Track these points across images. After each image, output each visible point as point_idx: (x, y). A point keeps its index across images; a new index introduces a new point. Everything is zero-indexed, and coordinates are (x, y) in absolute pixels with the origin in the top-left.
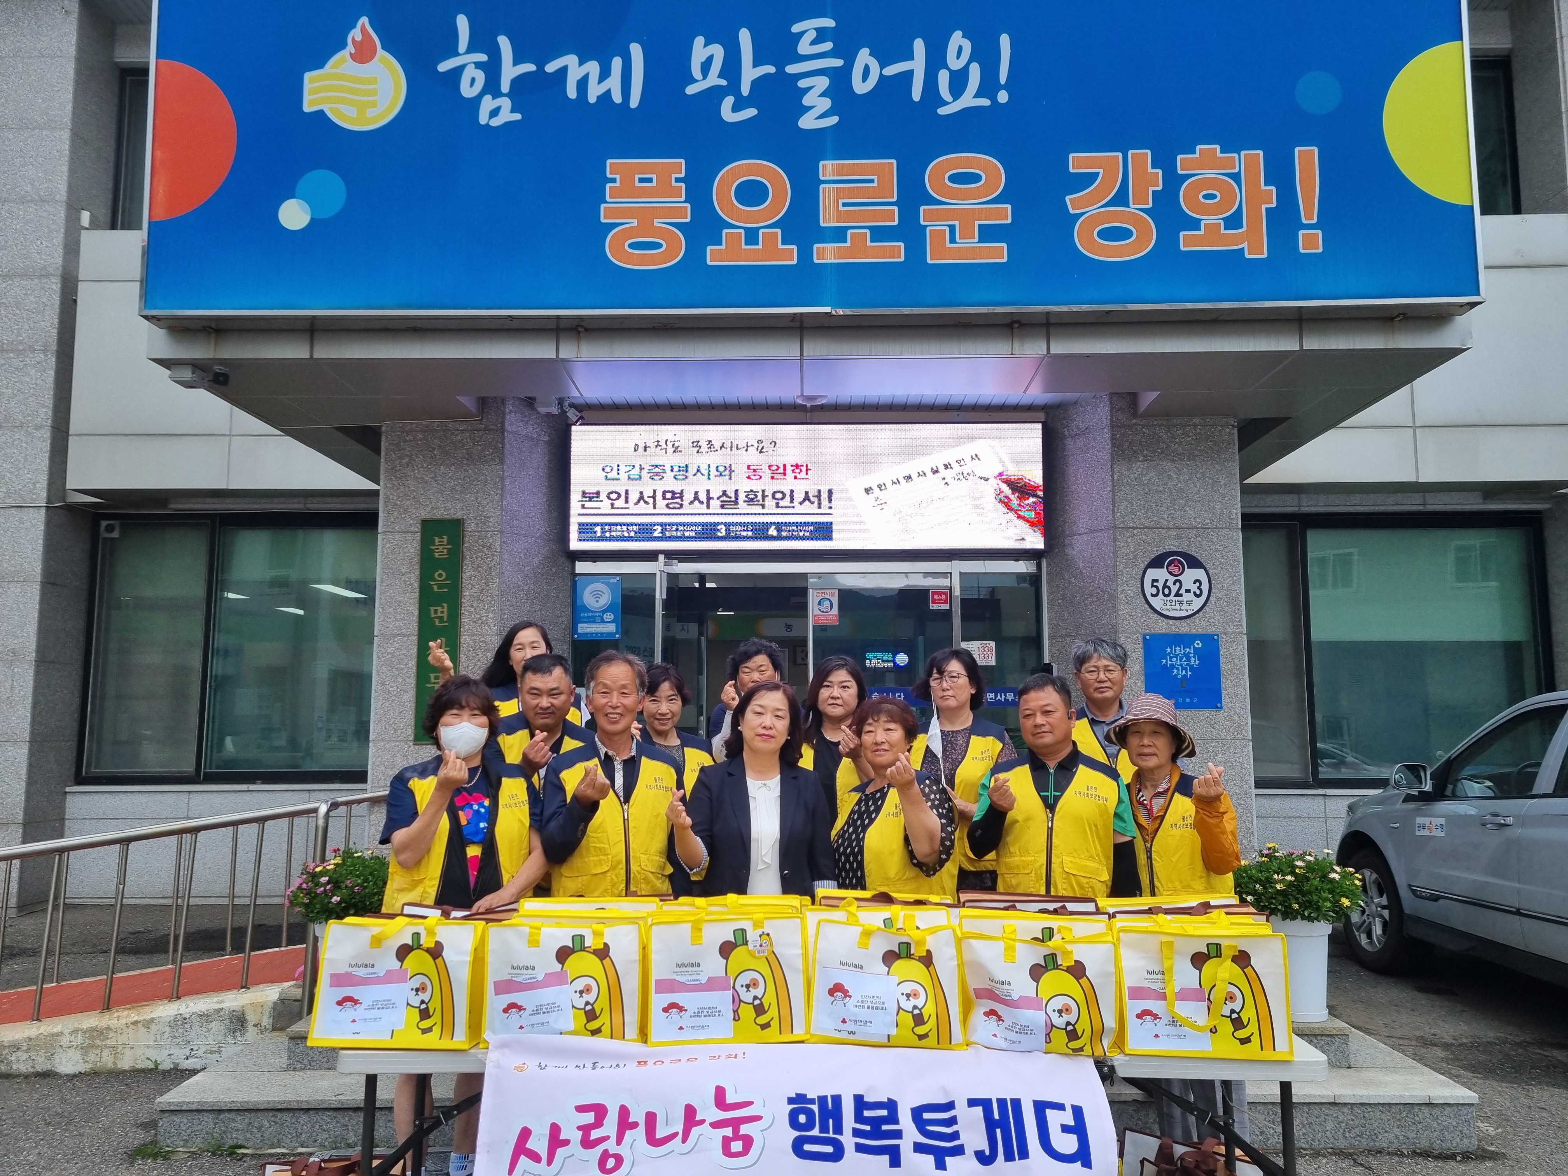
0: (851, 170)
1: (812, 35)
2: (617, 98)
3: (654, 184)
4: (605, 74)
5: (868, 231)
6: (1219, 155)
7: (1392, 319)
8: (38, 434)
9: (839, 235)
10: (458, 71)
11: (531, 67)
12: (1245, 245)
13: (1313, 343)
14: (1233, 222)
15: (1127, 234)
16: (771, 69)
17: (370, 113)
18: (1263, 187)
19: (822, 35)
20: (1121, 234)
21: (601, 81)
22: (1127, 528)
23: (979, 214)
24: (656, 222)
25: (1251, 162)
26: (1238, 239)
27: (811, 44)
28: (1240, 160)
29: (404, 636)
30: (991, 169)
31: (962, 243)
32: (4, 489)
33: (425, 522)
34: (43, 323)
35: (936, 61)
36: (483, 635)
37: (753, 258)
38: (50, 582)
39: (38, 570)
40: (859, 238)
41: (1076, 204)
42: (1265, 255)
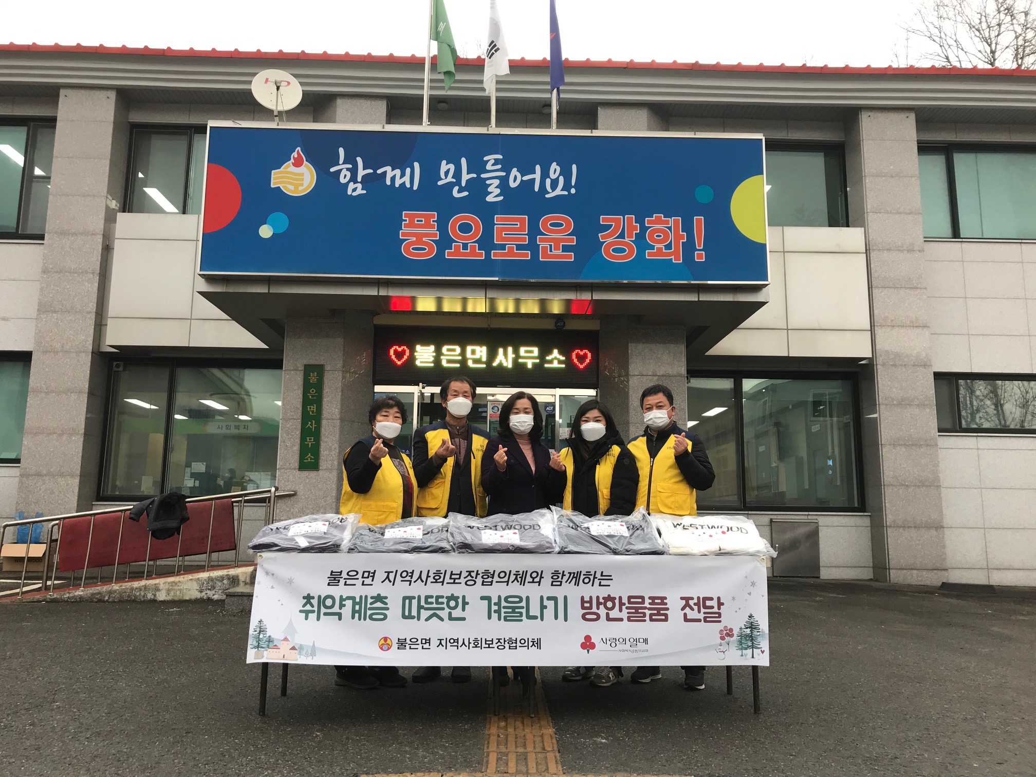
0: (509, 220)
1: (493, 161)
2: (408, 185)
3: (423, 222)
4: (403, 175)
5: (515, 246)
6: (663, 219)
8: (89, 316)
9: (503, 247)
10: (339, 172)
11: (371, 171)
12: (673, 257)
13: (705, 297)
14: (668, 247)
15: (624, 251)
16: (475, 176)
17: (301, 188)
18: (681, 233)
19: (497, 162)
21: (401, 178)
22: (635, 376)
23: (562, 240)
24: (424, 239)
25: (676, 222)
26: (670, 254)
27: (492, 165)
28: (671, 221)
29: (294, 419)
30: (567, 221)
31: (555, 252)
32: (70, 344)
33: (306, 366)
34: (92, 259)
35: (545, 174)
36: (333, 419)
37: (465, 256)
38: (91, 393)
39: (87, 386)
40: (511, 249)
41: (603, 237)
42: (681, 262)
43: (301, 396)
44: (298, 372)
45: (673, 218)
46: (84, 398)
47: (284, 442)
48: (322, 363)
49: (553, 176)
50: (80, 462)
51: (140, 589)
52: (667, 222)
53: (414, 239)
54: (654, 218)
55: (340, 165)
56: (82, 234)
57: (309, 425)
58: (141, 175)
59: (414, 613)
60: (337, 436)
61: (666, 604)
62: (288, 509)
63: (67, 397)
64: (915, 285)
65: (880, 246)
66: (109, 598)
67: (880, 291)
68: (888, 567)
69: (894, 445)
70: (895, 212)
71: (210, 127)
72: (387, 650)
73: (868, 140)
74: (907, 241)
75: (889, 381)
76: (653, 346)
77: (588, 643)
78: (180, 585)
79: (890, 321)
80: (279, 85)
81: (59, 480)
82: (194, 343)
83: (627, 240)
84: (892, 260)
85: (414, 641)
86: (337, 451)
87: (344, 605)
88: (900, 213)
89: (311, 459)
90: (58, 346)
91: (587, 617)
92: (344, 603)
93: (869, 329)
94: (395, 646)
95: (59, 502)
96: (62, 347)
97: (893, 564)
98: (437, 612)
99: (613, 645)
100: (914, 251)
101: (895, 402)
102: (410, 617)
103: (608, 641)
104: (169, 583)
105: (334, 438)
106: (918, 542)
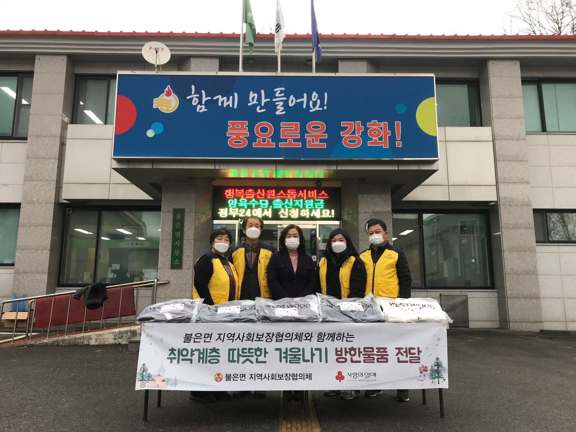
0: (289, 125)
1: (279, 92)
2: (231, 106)
3: (240, 127)
4: (228, 100)
5: (292, 140)
6: (377, 123)
8: (52, 183)
9: (285, 140)
10: (192, 99)
11: (210, 98)
12: (383, 145)
13: (401, 168)
14: (381, 139)
15: (354, 141)
16: (269, 100)
17: (170, 108)
18: (388, 131)
19: (282, 92)
21: (227, 102)
22: (362, 213)
23: (319, 136)
24: (241, 136)
25: (385, 124)
26: (382, 143)
27: (279, 94)
28: (382, 124)
29: (168, 240)
30: (322, 125)
31: (315, 143)
32: (42, 199)
33: (174, 209)
34: (54, 150)
35: (309, 99)
36: (190, 240)
37: (264, 145)
38: (54, 226)
39: (52, 222)
40: (290, 141)
41: (343, 134)
42: (388, 147)
43: (172, 226)
44: (170, 213)
45: (383, 122)
46: (50, 228)
47: (162, 253)
48: (184, 208)
49: (314, 100)
50: (48, 265)
51: (80, 338)
52: (380, 125)
53: (235, 136)
54: (372, 123)
55: (192, 95)
56: (48, 137)
57: (176, 243)
58: (81, 103)
59: (236, 358)
60: (192, 249)
61: (387, 352)
62: (165, 291)
63: (40, 228)
64: (521, 159)
65: (500, 137)
66: (63, 344)
67: (501, 162)
68: (508, 321)
69: (510, 251)
70: (509, 117)
71: (119, 75)
72: (220, 381)
73: (493, 77)
74: (516, 134)
75: (507, 214)
76: (372, 196)
77: (340, 376)
78: (103, 336)
79: (507, 180)
80: (157, 50)
81: (36, 275)
82: (111, 198)
83: (356, 135)
84: (508, 145)
85: (236, 376)
86: (193, 258)
87: (194, 355)
88: (512, 118)
89: (178, 262)
90: (35, 199)
91: (339, 360)
92: (193, 353)
93: (496, 185)
94: (224, 379)
95: (36, 288)
96: (38, 200)
97: (511, 319)
98: (249, 358)
99: (355, 377)
100: (520, 139)
101: (511, 226)
102: (233, 361)
103: (352, 375)
104: (97, 335)
105: (190, 251)
106: (525, 306)
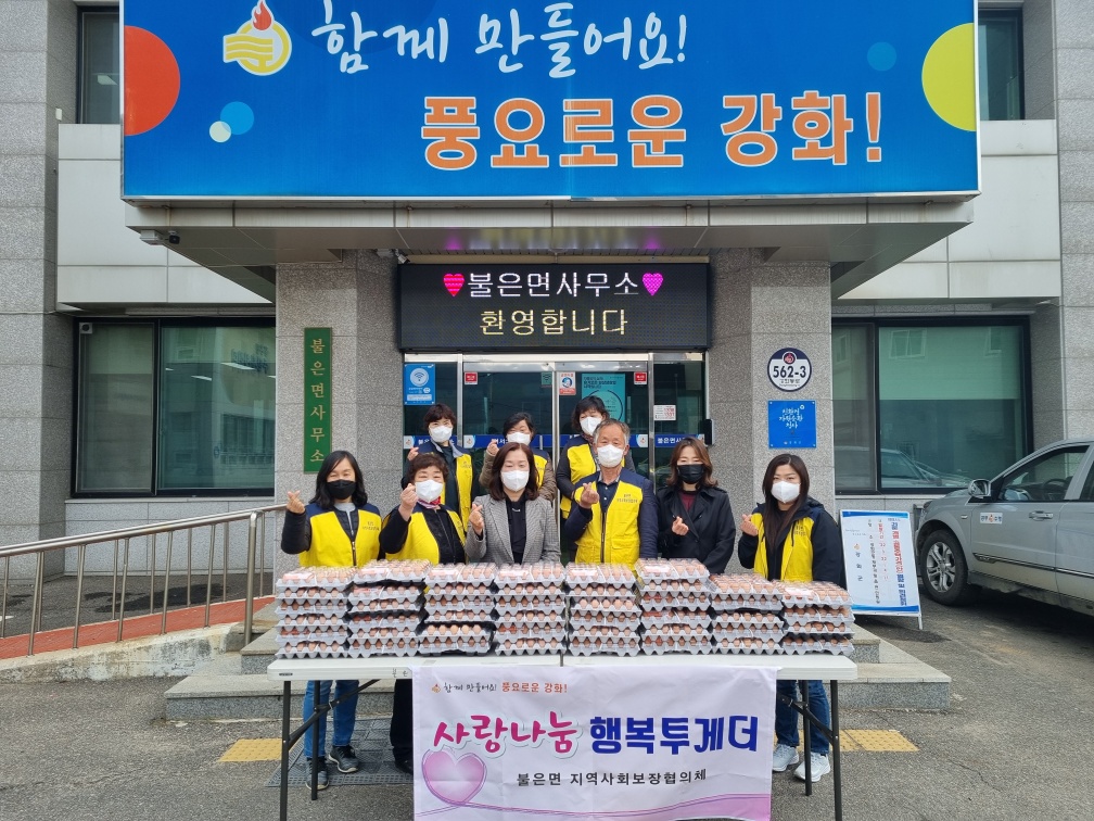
0: (584, 105)
1: (558, 14)
2: (431, 56)
3: (456, 114)
4: (423, 39)
5: (594, 146)
6: (818, 97)
7: (925, 204)
8: (35, 264)
9: (576, 148)
10: (326, 36)
11: (373, 34)
12: (833, 157)
13: (875, 219)
14: (826, 141)
15: (760, 149)
16: (531, 37)
17: (268, 64)
18: (846, 119)
19: (564, 15)
20: (756, 149)
21: (420, 43)
22: (759, 334)
23: (665, 135)
24: (458, 139)
25: (838, 102)
26: (829, 153)
27: (558, 20)
28: (831, 101)
29: (295, 404)
30: (673, 105)
31: (654, 154)
33: (307, 330)
34: (34, 188)
35: (638, 33)
36: (347, 403)
37: (520, 163)
38: (48, 365)
39: (41, 356)
40: (588, 151)
41: (727, 129)
42: (846, 163)
43: (302, 371)
44: (297, 340)
45: (833, 96)
46: (39, 371)
47: (283, 435)
48: (329, 326)
49: (651, 35)
50: (40, 453)
51: (65, 664)
52: (825, 103)
53: (443, 139)
54: (804, 98)
55: (325, 24)
56: (18, 155)
57: (315, 411)
60: (354, 426)
63: (16, 370)
65: (1073, 145)
69: (1083, 410)
75: (1079, 326)
78: (123, 657)
79: (1083, 246)
81: (15, 476)
82: (174, 299)
84: (1090, 164)
86: (355, 447)
93: (1058, 257)
96: (4, 305)
101: (1086, 355)
104: (107, 653)
105: (350, 428)
